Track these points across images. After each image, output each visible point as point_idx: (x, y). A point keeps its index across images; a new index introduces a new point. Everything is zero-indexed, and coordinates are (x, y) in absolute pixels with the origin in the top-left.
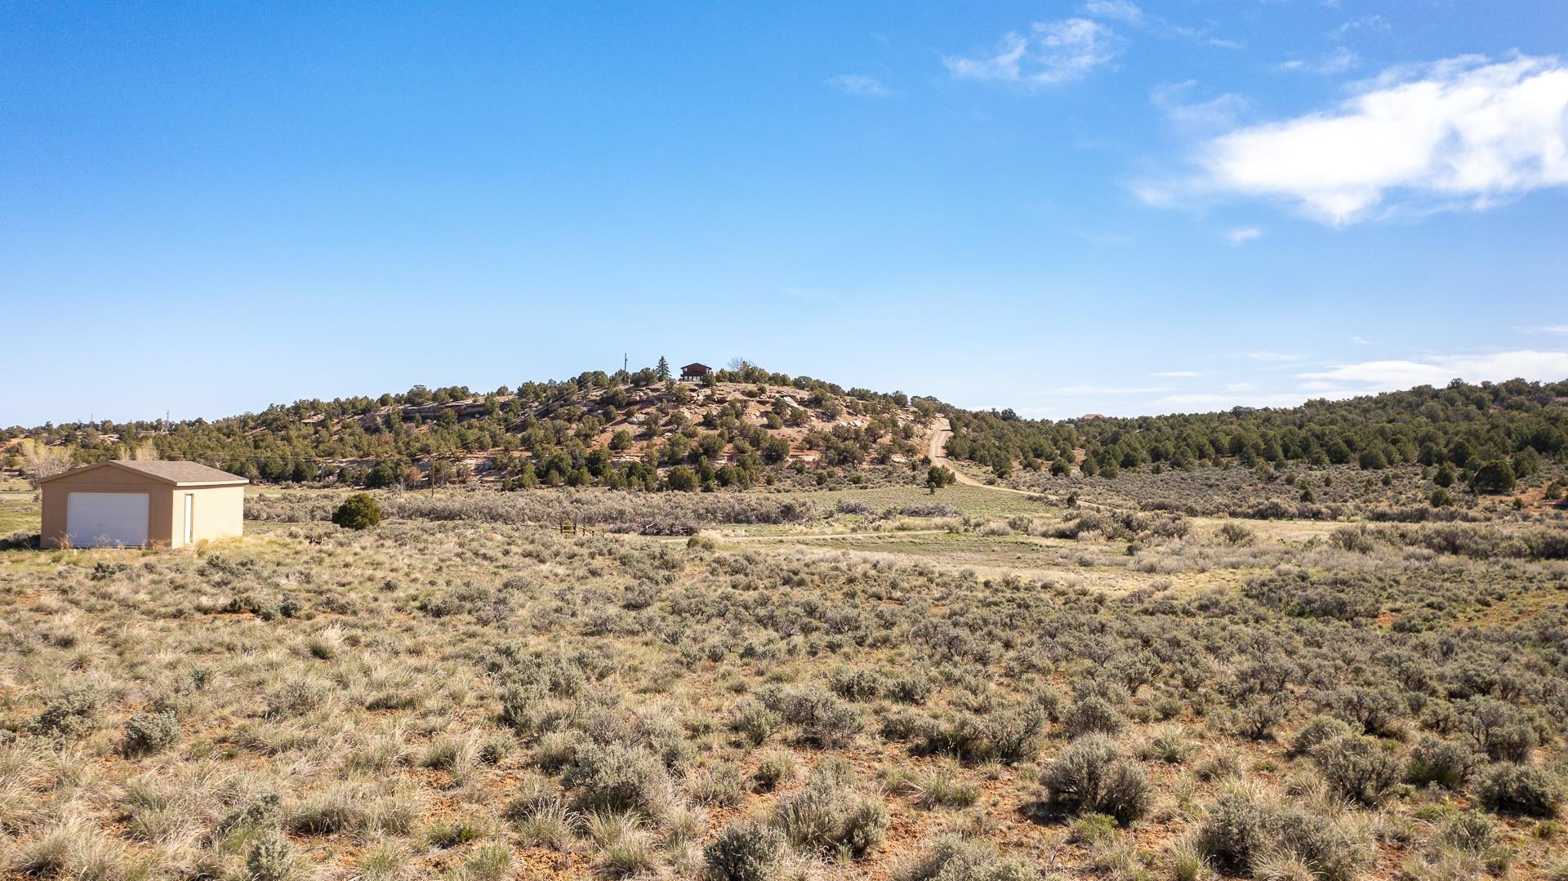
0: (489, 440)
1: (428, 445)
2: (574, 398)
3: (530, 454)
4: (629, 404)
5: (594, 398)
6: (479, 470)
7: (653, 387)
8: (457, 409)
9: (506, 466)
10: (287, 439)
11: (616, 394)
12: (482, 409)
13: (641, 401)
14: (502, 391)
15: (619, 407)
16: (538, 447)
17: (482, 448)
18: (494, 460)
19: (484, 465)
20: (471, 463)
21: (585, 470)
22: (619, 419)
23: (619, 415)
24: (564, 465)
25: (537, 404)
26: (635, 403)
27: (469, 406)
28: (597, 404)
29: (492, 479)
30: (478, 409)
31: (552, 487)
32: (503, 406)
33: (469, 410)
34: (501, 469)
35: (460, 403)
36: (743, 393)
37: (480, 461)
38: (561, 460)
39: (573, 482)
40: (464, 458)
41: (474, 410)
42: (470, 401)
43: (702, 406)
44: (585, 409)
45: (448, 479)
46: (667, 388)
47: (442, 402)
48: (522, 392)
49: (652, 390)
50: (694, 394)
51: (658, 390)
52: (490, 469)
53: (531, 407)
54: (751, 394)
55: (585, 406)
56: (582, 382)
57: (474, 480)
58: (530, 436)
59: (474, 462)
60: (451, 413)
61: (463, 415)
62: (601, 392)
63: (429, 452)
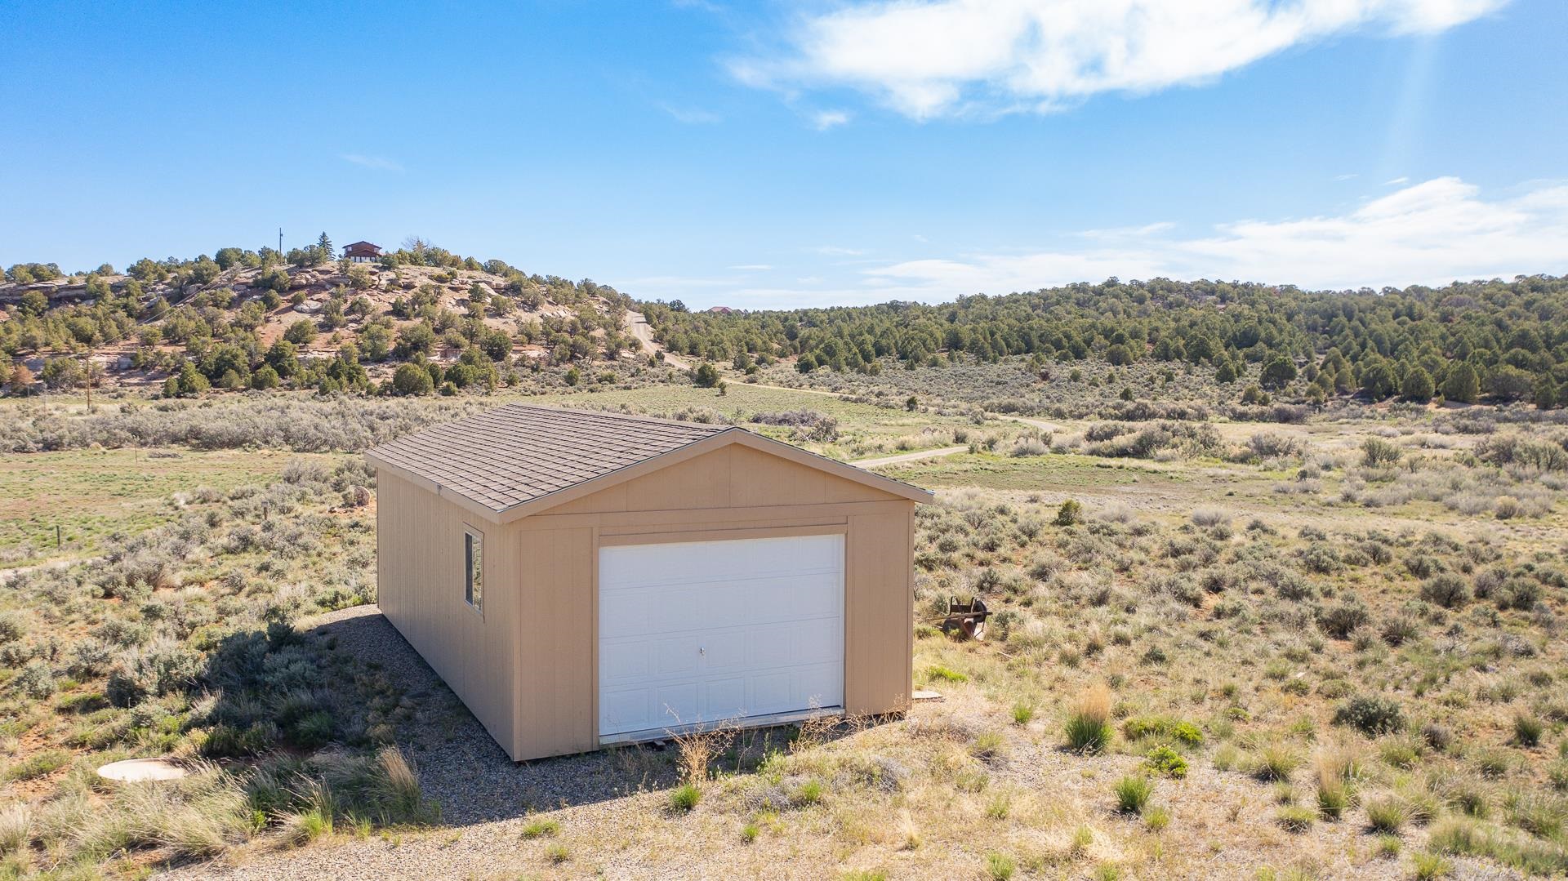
0: (117, 331)
1: (34, 338)
2: (216, 279)
3: (184, 349)
4: (293, 288)
5: (244, 280)
6: (114, 369)
7: (321, 268)
8: (46, 291)
9: (153, 365)
11: (275, 276)
12: (82, 292)
13: (308, 285)
14: (104, 271)
15: (281, 291)
16: (193, 340)
17: (108, 340)
18: (134, 357)
19: (119, 362)
20: (100, 359)
21: (268, 368)
22: (283, 306)
23: (282, 301)
24: (239, 362)
25: (162, 287)
26: (301, 287)
27: (61, 288)
28: (250, 287)
29: (135, 380)
30: (75, 292)
31: (231, 391)
32: (115, 288)
33: (64, 293)
34: (145, 368)
35: (49, 284)
36: (431, 277)
37: (113, 358)
38: (235, 357)
39: (259, 385)
40: (90, 355)
41: (70, 293)
42: (63, 282)
43: (386, 291)
44: (235, 294)
45: (76, 383)
46: (340, 270)
47: (23, 283)
48: (137, 272)
49: (321, 272)
50: (374, 278)
51: (328, 272)
52: (130, 368)
53: (153, 290)
54: (440, 279)
55: (234, 289)
56: (223, 260)
57: (111, 383)
58: (175, 327)
59: (105, 359)
60: (39, 296)
61: (59, 299)
62: (253, 273)
63: (35, 347)
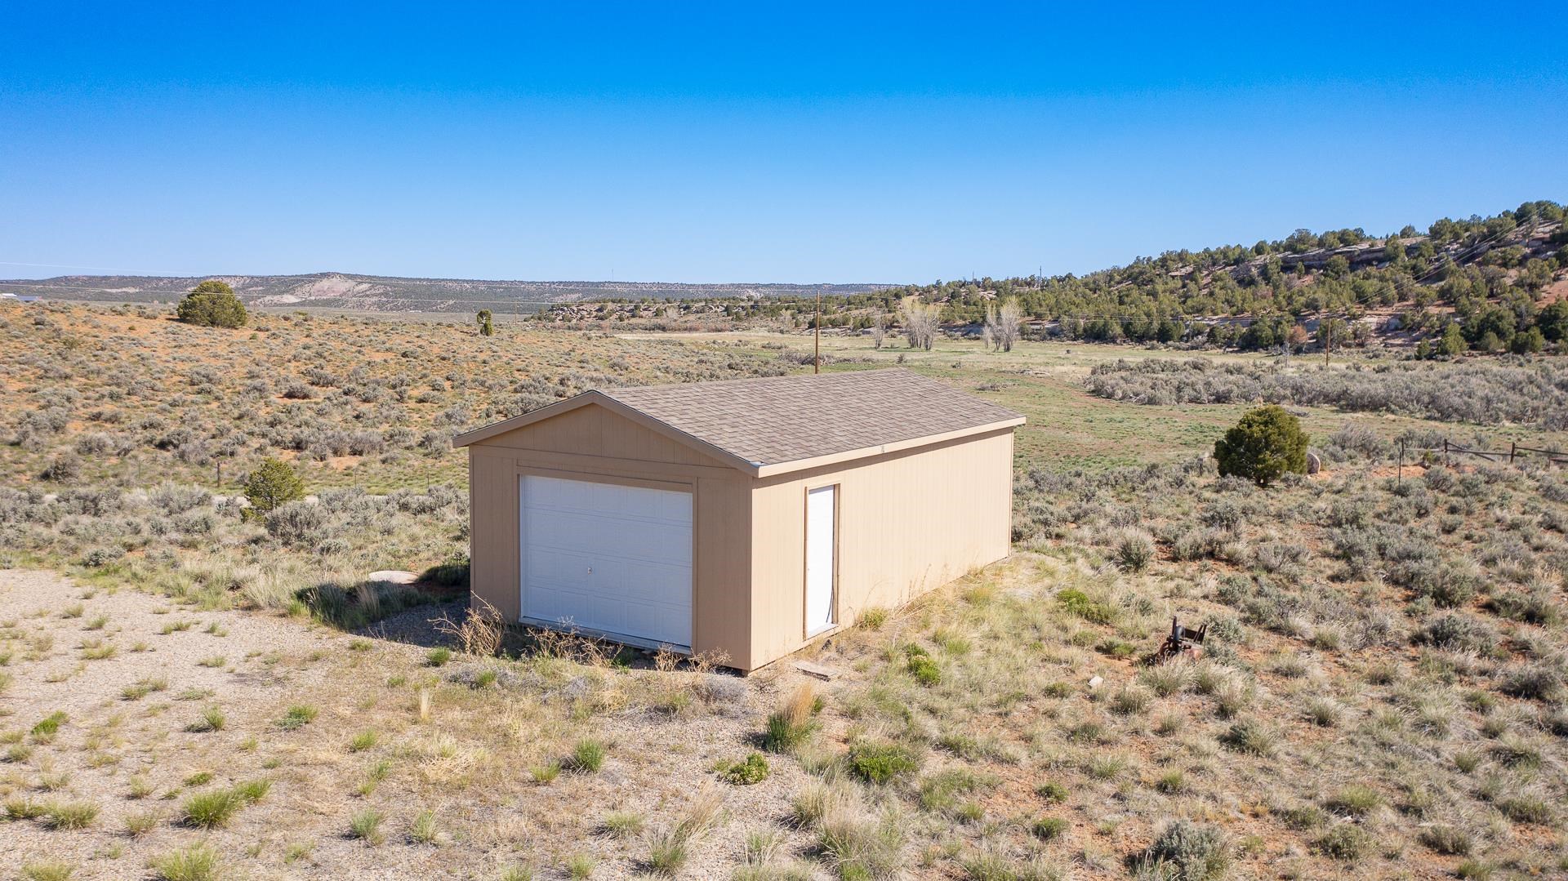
0: (1394, 292)
1: (1316, 300)
2: (1511, 236)
3: (1452, 310)
5: (1541, 235)
6: (1382, 330)
8: (1349, 256)
9: (1419, 326)
10: (1153, 294)
12: (1381, 254)
14: (1408, 233)
16: (1463, 300)
17: (1385, 302)
18: (1402, 318)
19: (1389, 324)
20: (1371, 321)
21: (1535, 331)
24: (1504, 325)
25: (1456, 247)
27: (1363, 252)
28: (1544, 243)
29: (1399, 341)
30: (1375, 255)
31: (1488, 354)
32: (1410, 250)
33: (1364, 256)
34: (1411, 329)
35: (1353, 248)
37: (1384, 319)
38: (1500, 318)
39: (1519, 348)
40: (1362, 316)
41: (1370, 256)
42: (1365, 246)
44: (1528, 251)
45: (1342, 342)
47: (1331, 248)
48: (1435, 233)
52: (1396, 329)
53: (1447, 250)
55: (1527, 246)
56: (1522, 216)
57: (1376, 343)
58: (1451, 287)
59: (1375, 320)
60: (1342, 261)
61: (1357, 262)
62: (1552, 227)
63: (1316, 309)
